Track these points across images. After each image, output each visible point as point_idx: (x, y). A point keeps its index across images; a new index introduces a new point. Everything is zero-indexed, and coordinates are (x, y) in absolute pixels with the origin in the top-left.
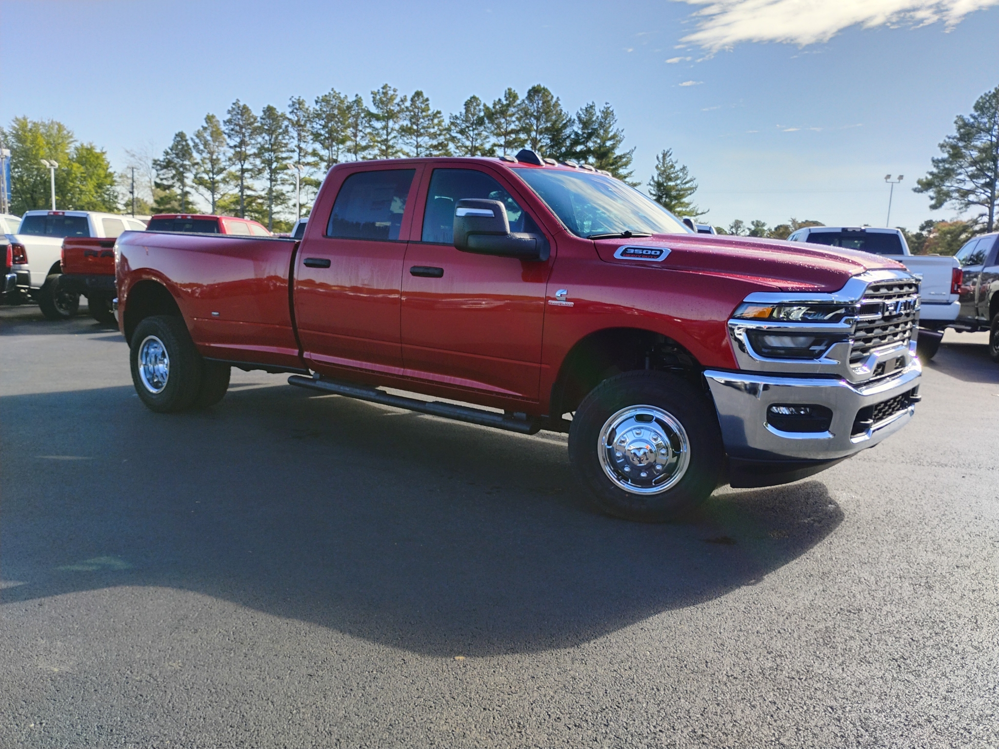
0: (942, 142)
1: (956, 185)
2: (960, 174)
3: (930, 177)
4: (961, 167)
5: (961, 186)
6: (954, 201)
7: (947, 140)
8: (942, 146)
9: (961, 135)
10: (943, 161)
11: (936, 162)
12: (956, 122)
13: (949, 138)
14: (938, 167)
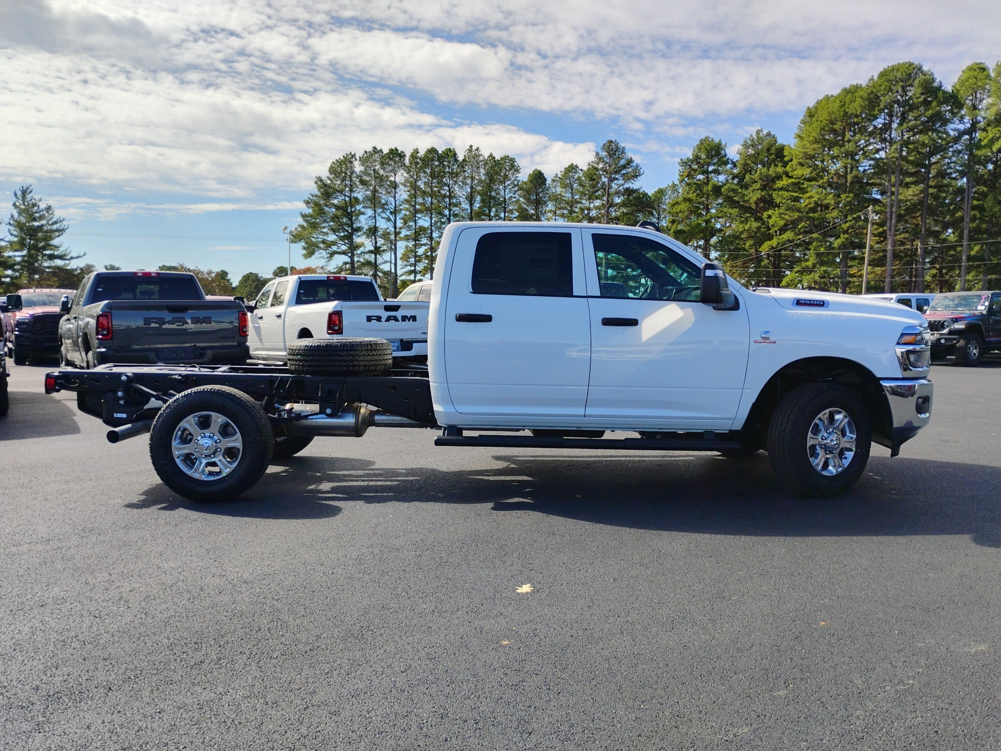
0: (306, 199)
1: (321, 237)
2: (325, 227)
3: (300, 229)
4: (325, 221)
5: (325, 237)
6: (321, 251)
7: (311, 197)
8: (307, 203)
9: (322, 194)
10: (311, 216)
11: (304, 216)
12: (316, 183)
13: (313, 196)
14: (306, 221)
